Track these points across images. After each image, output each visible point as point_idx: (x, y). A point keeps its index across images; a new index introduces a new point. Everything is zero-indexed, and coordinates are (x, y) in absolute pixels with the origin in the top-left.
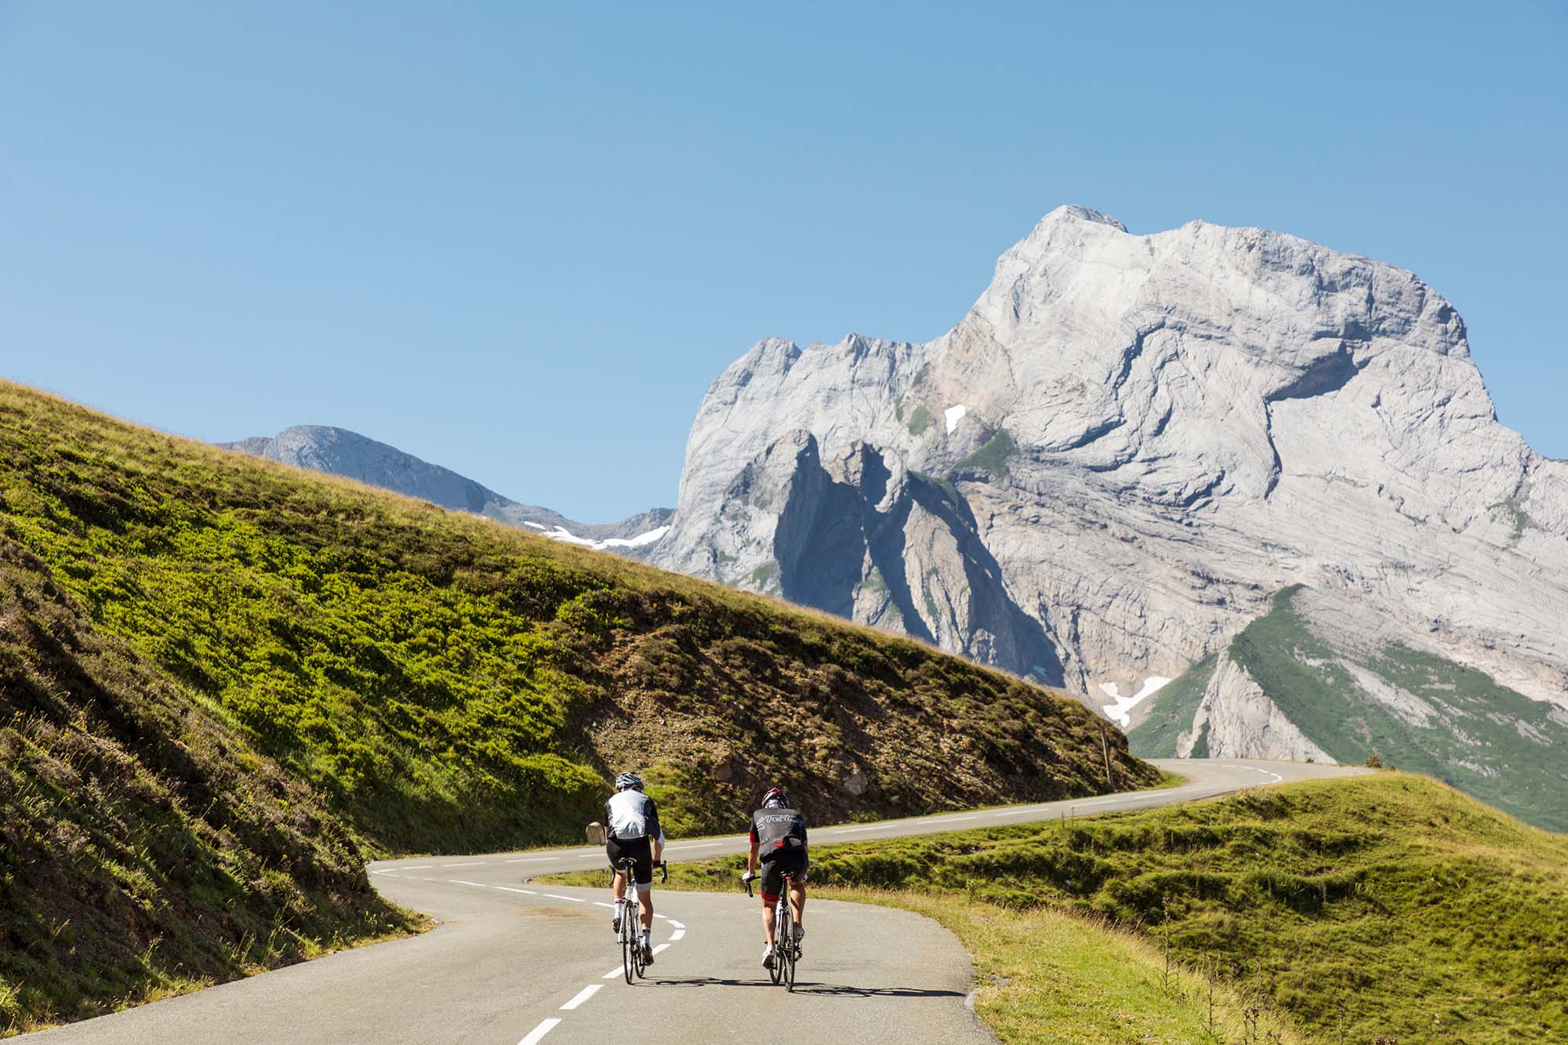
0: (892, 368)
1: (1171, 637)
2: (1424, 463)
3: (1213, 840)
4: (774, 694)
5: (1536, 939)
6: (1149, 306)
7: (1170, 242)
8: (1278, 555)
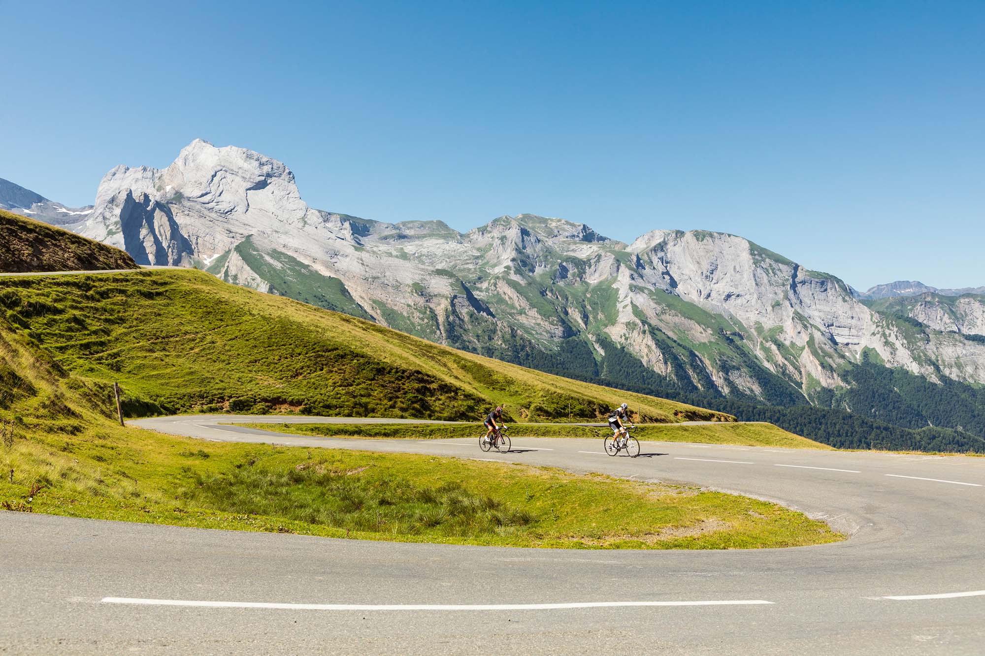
0: (153, 175)
1: (221, 245)
2: (283, 208)
3: (127, 281)
4: (15, 240)
5: (206, 307)
6: (218, 165)
7: (224, 150)
8: (247, 227)
